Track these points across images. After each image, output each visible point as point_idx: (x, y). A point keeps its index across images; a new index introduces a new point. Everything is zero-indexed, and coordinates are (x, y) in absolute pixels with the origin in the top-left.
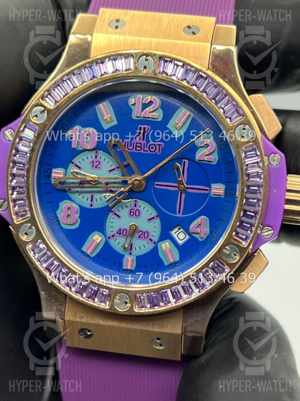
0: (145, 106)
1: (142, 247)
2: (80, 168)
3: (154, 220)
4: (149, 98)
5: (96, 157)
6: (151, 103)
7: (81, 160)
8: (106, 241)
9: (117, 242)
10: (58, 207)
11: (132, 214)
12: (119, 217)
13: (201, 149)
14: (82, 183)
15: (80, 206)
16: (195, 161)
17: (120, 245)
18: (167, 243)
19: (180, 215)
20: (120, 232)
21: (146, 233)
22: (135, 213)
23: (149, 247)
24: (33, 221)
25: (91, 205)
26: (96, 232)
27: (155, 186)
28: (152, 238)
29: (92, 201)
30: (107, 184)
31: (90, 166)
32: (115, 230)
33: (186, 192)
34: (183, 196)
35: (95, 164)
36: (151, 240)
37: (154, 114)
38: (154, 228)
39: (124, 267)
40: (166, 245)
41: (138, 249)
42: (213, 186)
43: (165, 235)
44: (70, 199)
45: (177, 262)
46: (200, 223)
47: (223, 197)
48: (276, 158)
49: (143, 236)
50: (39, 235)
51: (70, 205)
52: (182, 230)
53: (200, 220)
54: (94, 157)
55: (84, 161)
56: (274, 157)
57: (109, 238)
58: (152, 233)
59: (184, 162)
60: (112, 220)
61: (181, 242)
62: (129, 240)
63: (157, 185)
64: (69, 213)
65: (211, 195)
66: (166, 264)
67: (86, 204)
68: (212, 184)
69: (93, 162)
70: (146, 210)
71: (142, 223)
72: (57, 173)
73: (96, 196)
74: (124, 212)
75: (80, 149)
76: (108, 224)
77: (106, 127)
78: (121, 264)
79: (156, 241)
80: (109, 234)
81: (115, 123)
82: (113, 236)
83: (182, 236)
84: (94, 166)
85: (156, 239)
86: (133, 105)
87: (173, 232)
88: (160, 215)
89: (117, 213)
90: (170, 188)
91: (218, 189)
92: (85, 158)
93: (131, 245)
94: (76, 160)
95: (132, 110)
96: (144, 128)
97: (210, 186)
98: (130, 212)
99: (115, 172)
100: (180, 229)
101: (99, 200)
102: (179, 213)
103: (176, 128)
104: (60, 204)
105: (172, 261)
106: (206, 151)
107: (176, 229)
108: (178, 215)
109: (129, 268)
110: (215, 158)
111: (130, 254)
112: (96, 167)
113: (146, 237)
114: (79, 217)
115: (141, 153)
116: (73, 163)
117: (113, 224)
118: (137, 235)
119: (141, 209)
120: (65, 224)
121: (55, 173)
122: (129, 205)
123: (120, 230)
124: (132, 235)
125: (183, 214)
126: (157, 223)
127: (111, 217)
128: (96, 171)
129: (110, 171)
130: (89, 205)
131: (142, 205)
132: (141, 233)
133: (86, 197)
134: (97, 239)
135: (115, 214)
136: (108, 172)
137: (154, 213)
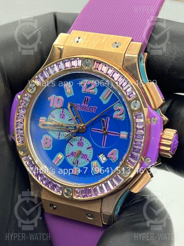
1: (83, 163)
2: (54, 117)
5: (63, 112)
7: (55, 113)
8: (65, 158)
9: (71, 159)
10: (42, 138)
11: (79, 144)
12: (72, 145)
13: (116, 111)
15: (53, 138)
16: (113, 118)
17: (72, 161)
19: (104, 147)
20: (72, 154)
21: (86, 156)
22: (80, 144)
23: (87, 163)
26: (60, 153)
27: (92, 130)
28: (89, 158)
29: (59, 136)
30: (67, 127)
31: (59, 117)
32: (70, 152)
33: (107, 135)
34: (106, 136)
36: (88, 160)
37: (93, 90)
38: (90, 153)
40: (95, 163)
41: (81, 164)
42: (122, 132)
43: (95, 158)
46: (113, 152)
47: (126, 139)
48: (155, 120)
49: (84, 157)
51: (47, 137)
52: (104, 156)
53: (113, 151)
54: (61, 112)
56: (154, 119)
57: (67, 156)
58: (88, 156)
59: (108, 118)
60: (69, 147)
61: (103, 162)
62: (76, 158)
63: (92, 129)
64: (47, 141)
65: (120, 137)
67: (56, 137)
68: (121, 132)
69: (61, 114)
70: (87, 143)
71: (84, 150)
73: (62, 133)
74: (75, 143)
75: (54, 107)
76: (67, 149)
77: (68, 96)
79: (90, 160)
80: (67, 154)
81: (73, 94)
82: (69, 156)
83: (105, 159)
84: (62, 117)
87: (100, 156)
88: (93, 146)
89: (72, 143)
90: (99, 132)
91: (123, 135)
92: (57, 112)
93: (78, 161)
94: (53, 113)
95: (82, 88)
96: (88, 98)
97: (120, 133)
98: (78, 143)
99: (71, 121)
101: (63, 135)
102: (103, 146)
103: (104, 99)
104: (43, 136)
106: (119, 113)
107: (102, 155)
108: (102, 147)
109: (75, 174)
110: (123, 117)
111: (77, 166)
112: (62, 118)
113: (85, 158)
114: (52, 144)
115: (85, 111)
116: (51, 114)
117: (69, 149)
118: (81, 156)
119: (84, 142)
120: (45, 147)
121: (41, 119)
122: (78, 139)
123: (72, 153)
125: (105, 147)
126: (91, 150)
127: (68, 145)
128: (62, 120)
129: (69, 120)
130: (58, 138)
131: (85, 140)
132: (83, 155)
133: (56, 134)
134: (60, 157)
135: (70, 144)
136: (68, 121)
137: (90, 145)
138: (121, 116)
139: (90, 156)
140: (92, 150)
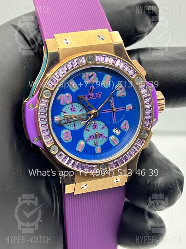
0: (90, 77)
1: (102, 141)
2: (66, 113)
3: (104, 128)
4: (92, 73)
5: (72, 106)
6: (92, 75)
7: (66, 109)
8: (86, 143)
9: (90, 142)
10: (60, 134)
11: (94, 128)
12: (88, 130)
13: (118, 91)
14: (68, 120)
15: (71, 130)
16: (116, 97)
17: (92, 143)
18: (113, 137)
20: (90, 137)
21: (102, 135)
22: (95, 127)
23: (105, 140)
24: (56, 144)
25: (75, 129)
26: (81, 140)
28: (105, 136)
29: (75, 127)
31: (71, 111)
32: (88, 137)
34: (114, 114)
35: (73, 110)
37: (95, 80)
38: (105, 132)
39: (96, 153)
40: (112, 137)
41: (100, 142)
43: (111, 133)
44: (66, 129)
45: (119, 144)
47: (132, 110)
49: (101, 136)
50: (60, 150)
51: (66, 131)
52: (116, 129)
53: (125, 123)
55: (67, 109)
57: (86, 141)
58: (104, 134)
59: (112, 98)
60: (86, 133)
61: (118, 134)
63: (102, 112)
64: (67, 135)
65: (127, 110)
66: (114, 146)
67: (73, 129)
69: (71, 109)
70: (100, 124)
71: (99, 131)
72: (57, 118)
73: (76, 124)
74: (90, 128)
75: (64, 104)
76: (84, 135)
77: (74, 91)
78: (95, 152)
80: (86, 139)
81: (78, 88)
82: (88, 140)
83: (117, 131)
84: (72, 110)
85: (107, 136)
86: (84, 78)
87: (113, 131)
88: (107, 125)
89: (87, 129)
90: (108, 112)
92: (67, 108)
94: (64, 110)
95: (84, 81)
97: (125, 107)
99: (82, 111)
100: (115, 129)
101: (78, 125)
104: (61, 132)
105: (117, 144)
107: (114, 129)
108: (114, 123)
109: (99, 152)
110: (125, 94)
111: (97, 146)
113: (102, 136)
114: (71, 136)
116: (62, 111)
117: (86, 134)
118: (98, 137)
119: (98, 124)
120: (66, 141)
121: (56, 118)
123: (90, 136)
124: (96, 137)
125: (116, 122)
127: (85, 132)
128: (74, 112)
130: (74, 129)
131: (98, 122)
132: (100, 135)
133: (72, 126)
134: (82, 143)
135: (87, 130)
136: (79, 112)
137: (104, 125)
138: (124, 93)
139: (106, 134)
140: (106, 128)
